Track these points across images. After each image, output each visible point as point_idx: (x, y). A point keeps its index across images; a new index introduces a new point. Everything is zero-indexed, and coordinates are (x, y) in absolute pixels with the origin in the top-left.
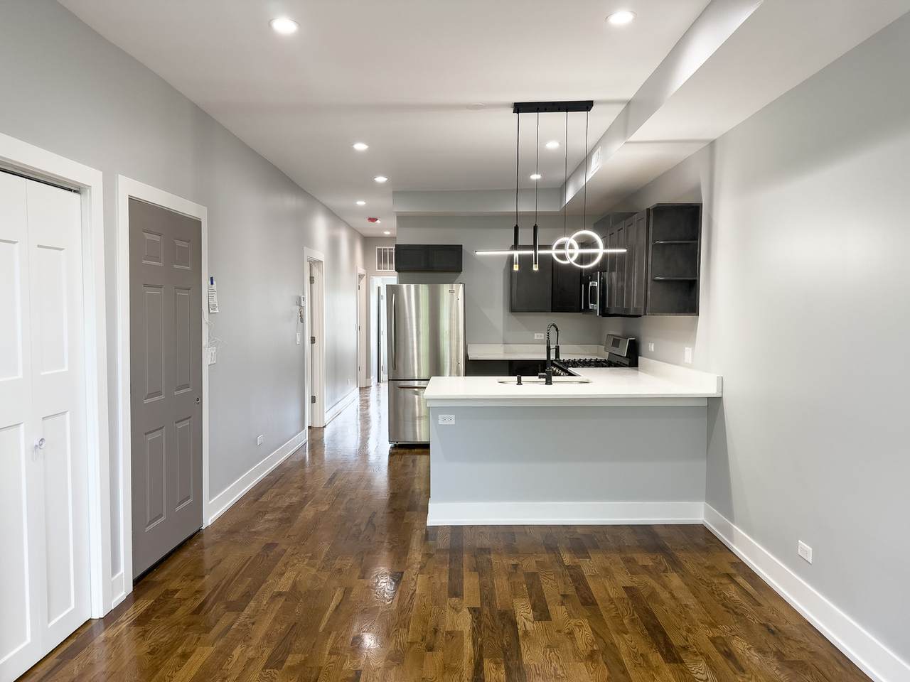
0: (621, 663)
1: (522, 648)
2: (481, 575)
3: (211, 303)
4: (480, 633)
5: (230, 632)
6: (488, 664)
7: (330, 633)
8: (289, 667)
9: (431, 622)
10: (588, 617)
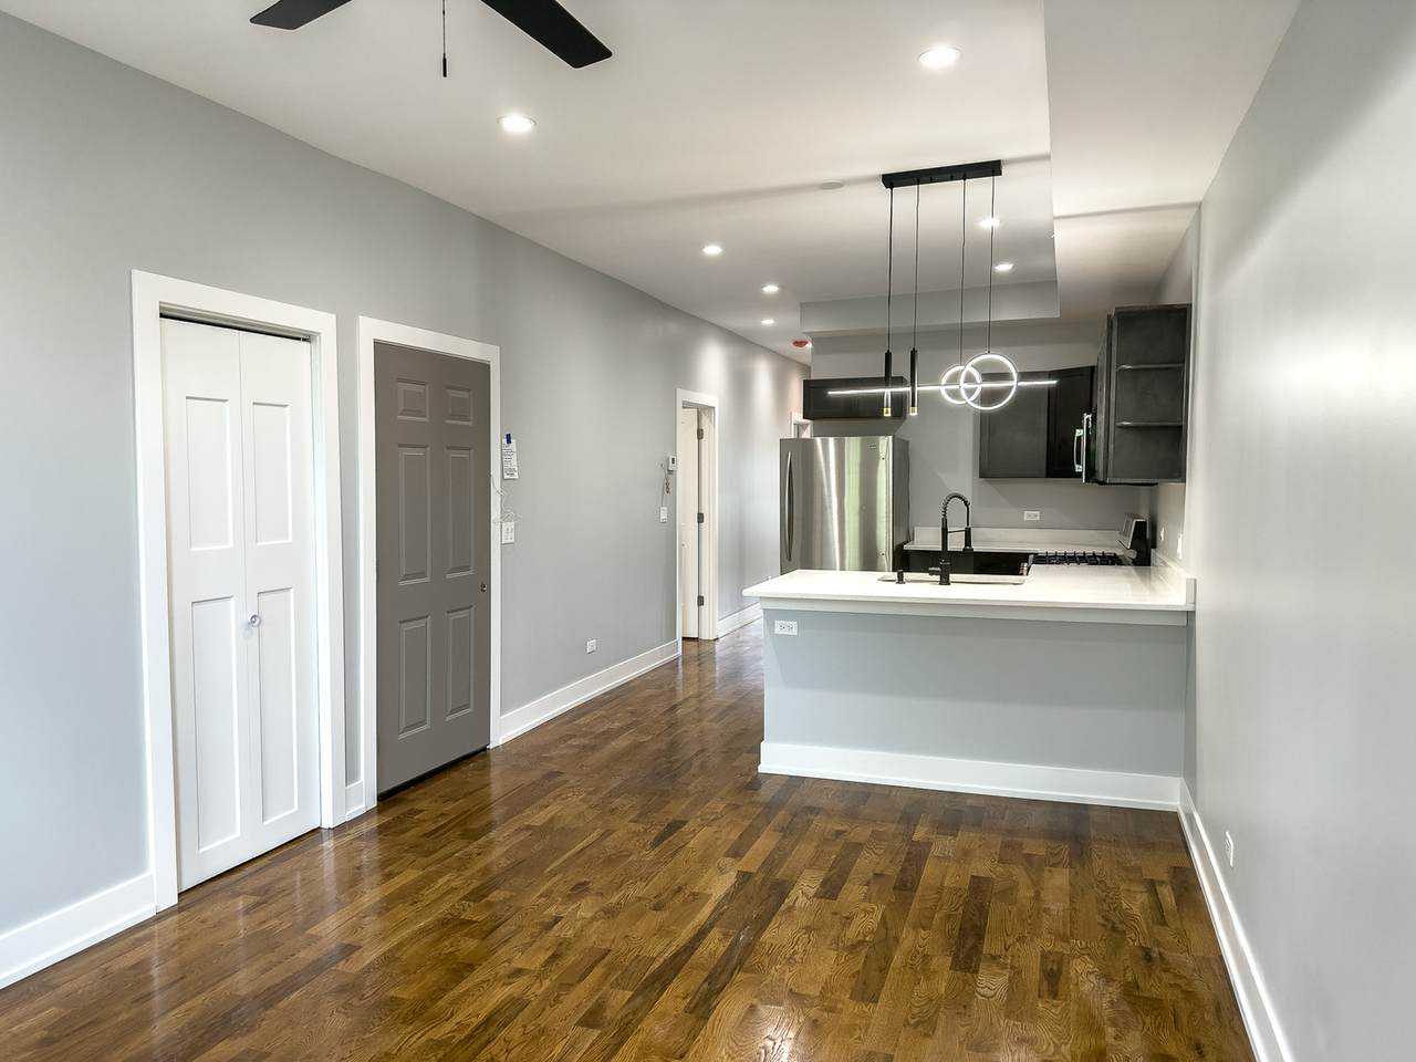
0: (888, 958)
1: (773, 923)
2: (784, 837)
3: (507, 466)
4: (731, 901)
5: (452, 859)
6: (715, 933)
7: (556, 874)
8: (488, 902)
9: (680, 880)
10: (889, 904)
